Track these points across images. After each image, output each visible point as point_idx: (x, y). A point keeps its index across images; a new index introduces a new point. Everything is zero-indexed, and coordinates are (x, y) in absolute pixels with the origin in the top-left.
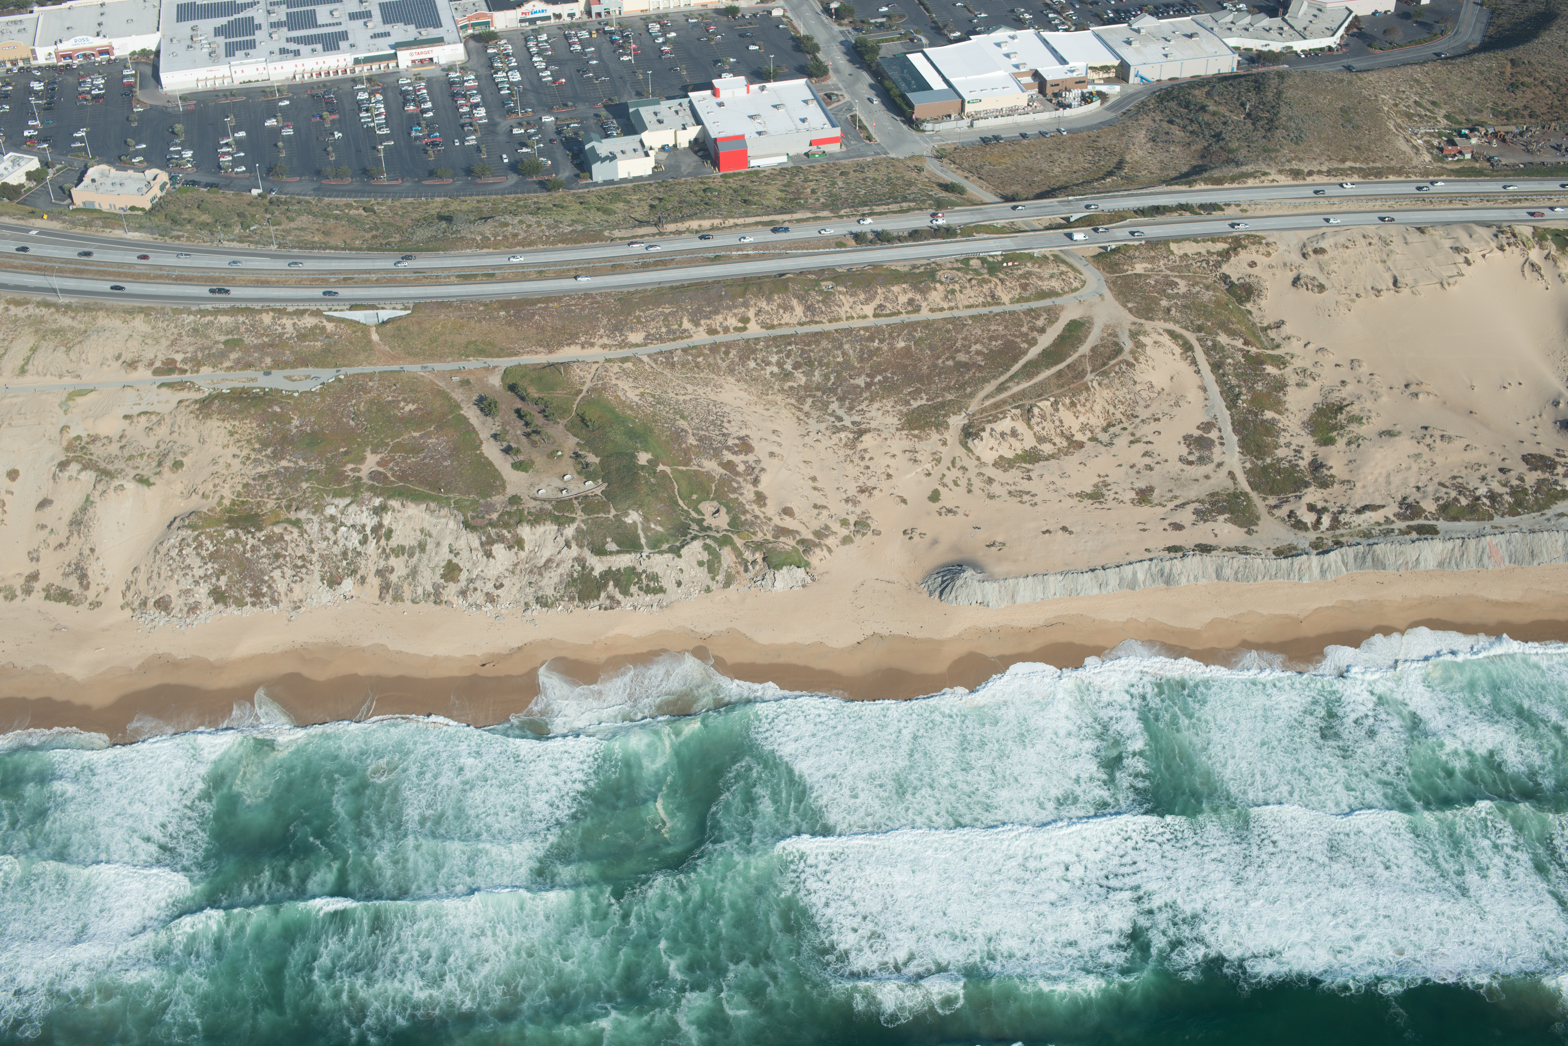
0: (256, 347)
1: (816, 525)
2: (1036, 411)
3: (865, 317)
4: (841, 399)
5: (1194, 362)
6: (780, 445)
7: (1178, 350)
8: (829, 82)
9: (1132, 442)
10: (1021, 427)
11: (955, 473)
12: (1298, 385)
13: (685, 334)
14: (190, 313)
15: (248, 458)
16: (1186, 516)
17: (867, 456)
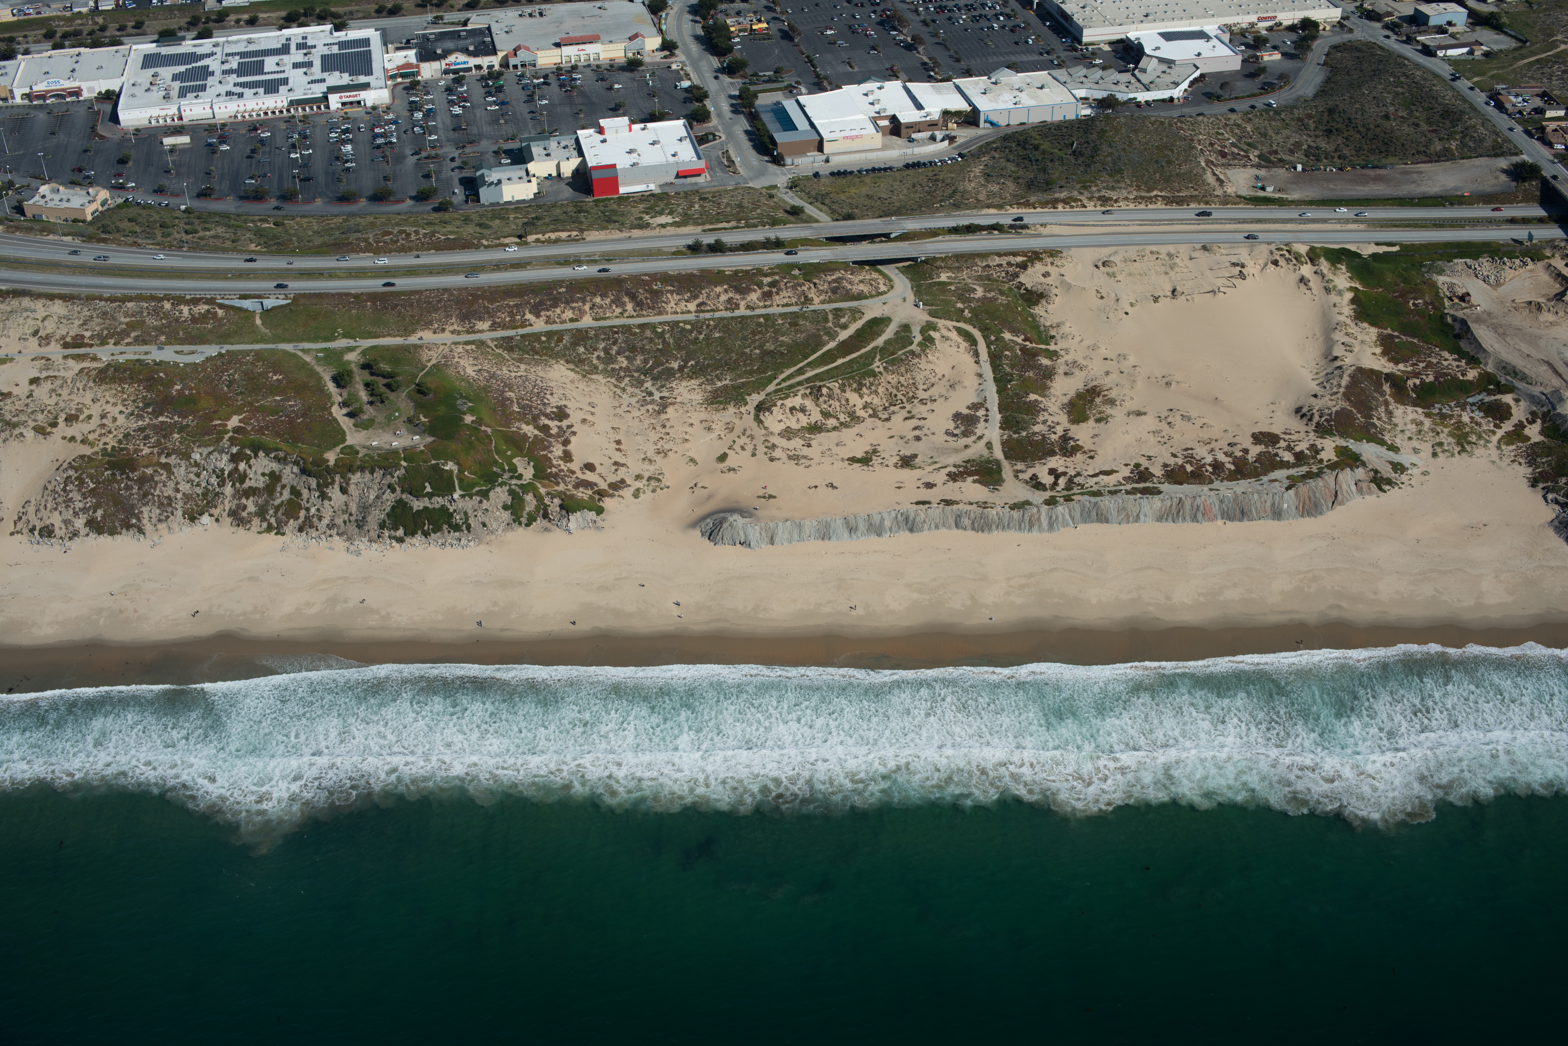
0: (155, 328)
1: (613, 479)
2: (825, 391)
3: (689, 312)
4: (655, 379)
5: (976, 354)
6: (593, 414)
7: (964, 345)
8: (710, 125)
9: (906, 419)
10: (809, 404)
11: (744, 440)
12: (1066, 374)
13: (524, 324)
14: (101, 299)
15: (132, 414)
16: (940, 477)
17: (668, 425)
